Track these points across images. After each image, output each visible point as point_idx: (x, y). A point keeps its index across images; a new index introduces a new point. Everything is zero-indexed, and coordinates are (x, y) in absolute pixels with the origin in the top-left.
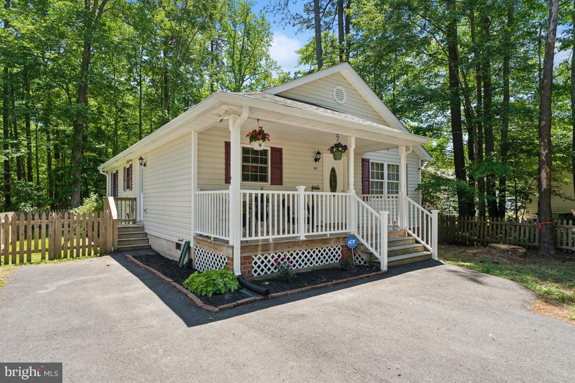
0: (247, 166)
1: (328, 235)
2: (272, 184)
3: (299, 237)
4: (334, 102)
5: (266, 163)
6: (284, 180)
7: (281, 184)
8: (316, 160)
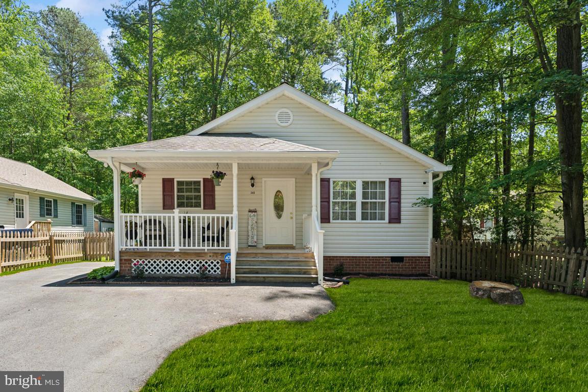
0: (181, 195)
1: (206, 250)
2: (204, 209)
3: (174, 249)
4: (278, 127)
5: (199, 192)
6: (216, 205)
7: (214, 208)
8: (253, 185)
